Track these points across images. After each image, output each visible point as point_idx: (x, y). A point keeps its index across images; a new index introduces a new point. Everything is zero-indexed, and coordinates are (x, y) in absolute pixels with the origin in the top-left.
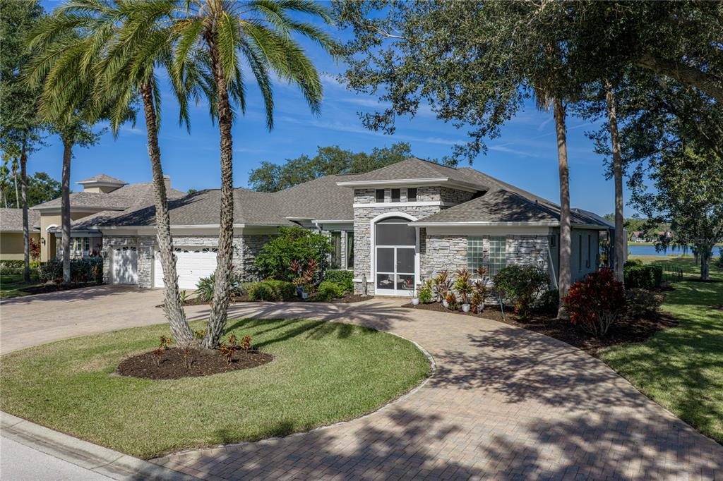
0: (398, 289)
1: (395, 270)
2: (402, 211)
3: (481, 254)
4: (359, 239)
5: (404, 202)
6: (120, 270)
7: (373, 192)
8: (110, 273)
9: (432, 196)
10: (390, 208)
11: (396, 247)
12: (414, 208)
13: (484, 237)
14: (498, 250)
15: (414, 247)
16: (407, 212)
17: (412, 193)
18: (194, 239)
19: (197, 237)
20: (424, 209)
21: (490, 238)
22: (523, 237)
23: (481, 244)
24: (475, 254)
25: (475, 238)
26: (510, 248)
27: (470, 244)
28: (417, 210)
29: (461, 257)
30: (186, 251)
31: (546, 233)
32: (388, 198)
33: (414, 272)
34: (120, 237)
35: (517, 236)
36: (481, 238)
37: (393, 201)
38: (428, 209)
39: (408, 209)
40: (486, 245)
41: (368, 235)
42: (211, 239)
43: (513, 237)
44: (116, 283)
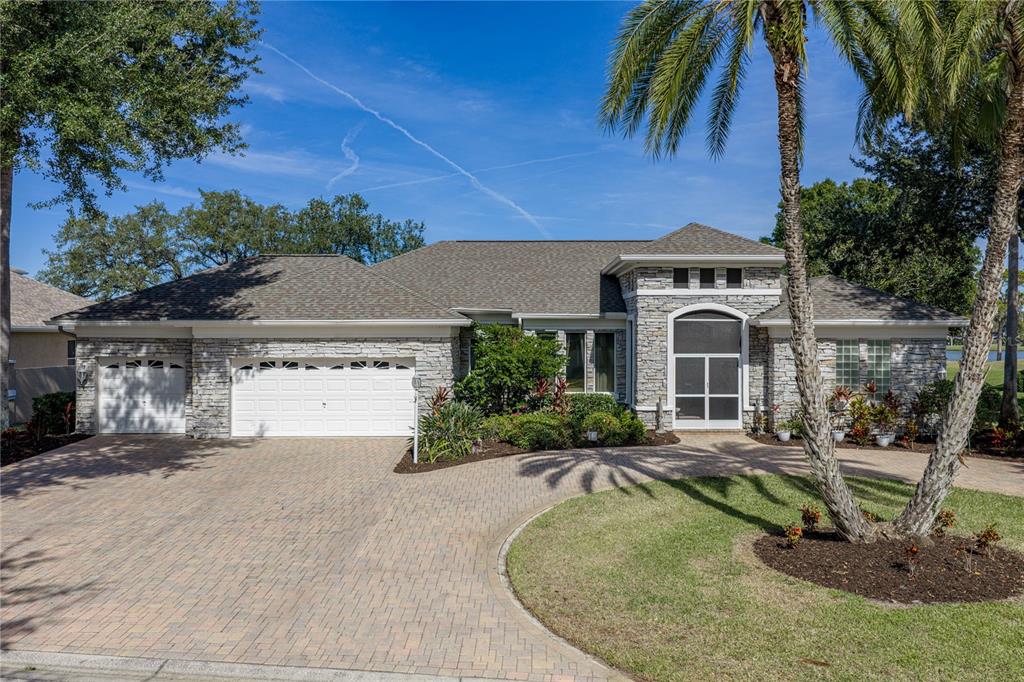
0: (710, 419)
1: (707, 390)
2: (721, 302)
3: (854, 365)
4: (646, 344)
5: (721, 289)
6: (118, 407)
7: (670, 272)
8: (94, 413)
9: (769, 281)
10: (699, 297)
11: (707, 357)
12: (740, 298)
13: (861, 341)
14: (879, 358)
15: (737, 355)
16: (727, 304)
17: (734, 276)
18: (338, 344)
20: (756, 300)
21: (870, 343)
22: (915, 341)
23: (858, 350)
24: (847, 365)
25: (847, 342)
26: (897, 357)
27: (839, 350)
28: (745, 300)
29: (828, 369)
30: (308, 368)
33: (737, 393)
35: (906, 340)
36: (856, 342)
37: (701, 287)
38: (762, 299)
39: (730, 299)
40: (863, 351)
41: (662, 339)
43: (902, 341)
44: (105, 431)
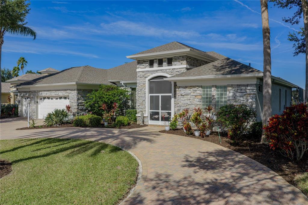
0: (161, 121)
1: (160, 109)
2: (164, 72)
3: (210, 98)
4: (139, 90)
5: (165, 67)
6: (26, 110)
7: (148, 61)
8: (22, 111)
9: (181, 62)
10: (157, 71)
11: (160, 95)
12: (171, 70)
13: (213, 86)
14: (222, 94)
15: (171, 94)
16: (167, 73)
17: (170, 61)
18: (54, 92)
19: (56, 90)
20: (176, 71)
21: (216, 87)
22: (239, 86)
23: (211, 91)
24: (207, 98)
25: (207, 87)
26: (230, 94)
27: (204, 91)
28: (173, 71)
29: (198, 100)
30: (52, 99)
31: (255, 82)
32: (156, 65)
33: (171, 110)
34: (25, 92)
35: (234, 85)
36: (210, 87)
37: (159, 67)
38: (178, 70)
39: (167, 71)
40: (214, 92)
41: (144, 88)
42: (62, 92)
43: (232, 86)
44: (24, 116)
